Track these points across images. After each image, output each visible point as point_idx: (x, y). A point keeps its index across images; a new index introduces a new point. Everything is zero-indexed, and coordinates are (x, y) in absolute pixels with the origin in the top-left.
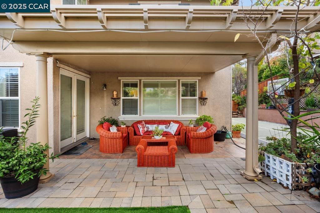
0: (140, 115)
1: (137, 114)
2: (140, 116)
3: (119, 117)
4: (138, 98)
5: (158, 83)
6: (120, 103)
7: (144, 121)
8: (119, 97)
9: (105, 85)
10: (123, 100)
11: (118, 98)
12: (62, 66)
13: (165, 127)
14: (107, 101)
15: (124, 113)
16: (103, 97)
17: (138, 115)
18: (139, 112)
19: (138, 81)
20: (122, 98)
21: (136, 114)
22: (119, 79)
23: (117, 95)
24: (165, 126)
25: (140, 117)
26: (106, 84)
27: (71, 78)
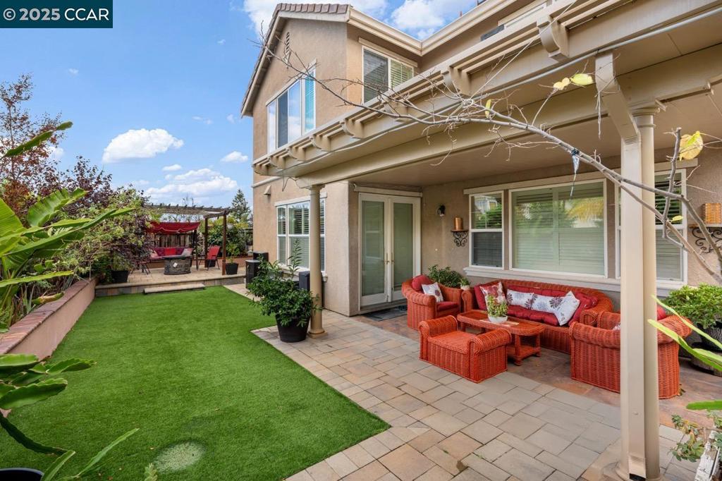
0: (507, 268)
1: (501, 266)
2: (505, 269)
3: (464, 269)
4: (501, 230)
5: (550, 191)
6: (467, 241)
7: (502, 280)
8: (465, 228)
9: (442, 209)
10: (475, 235)
11: (464, 232)
12: (362, 189)
13: (552, 302)
14: (446, 238)
15: (475, 261)
16: (440, 229)
17: (503, 268)
18: (505, 261)
19: (500, 194)
20: (471, 230)
21: (499, 265)
22: (465, 193)
23: (462, 225)
24: (550, 298)
25: (507, 272)
26: (446, 205)
27: (383, 203)
